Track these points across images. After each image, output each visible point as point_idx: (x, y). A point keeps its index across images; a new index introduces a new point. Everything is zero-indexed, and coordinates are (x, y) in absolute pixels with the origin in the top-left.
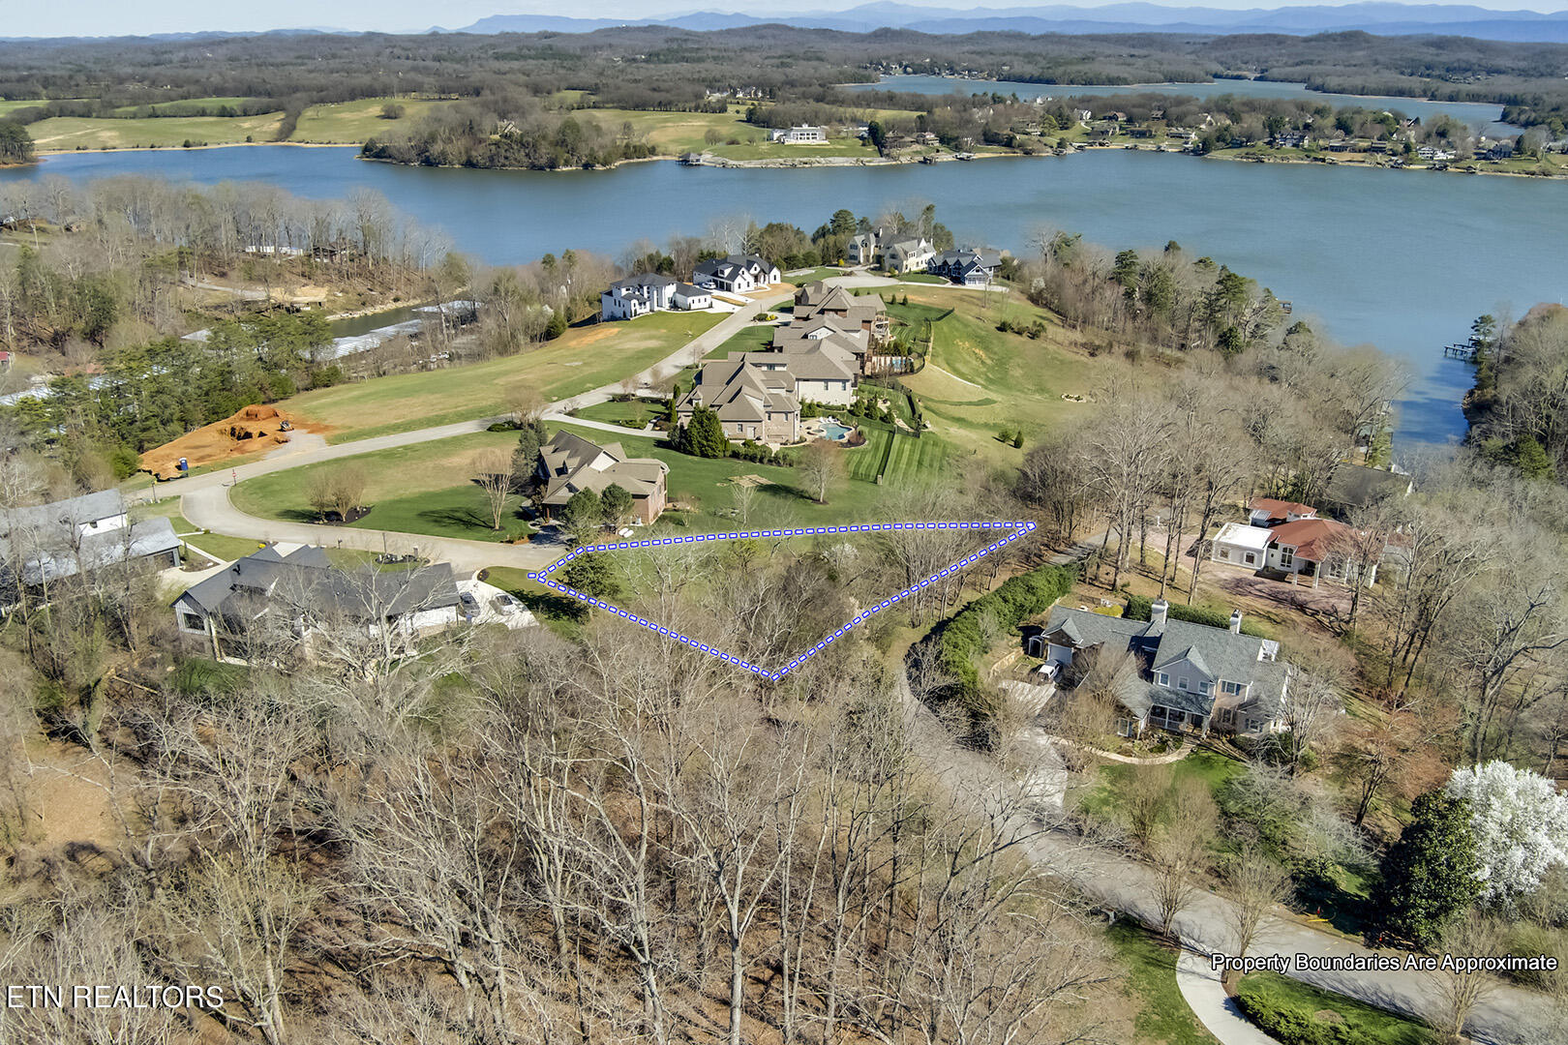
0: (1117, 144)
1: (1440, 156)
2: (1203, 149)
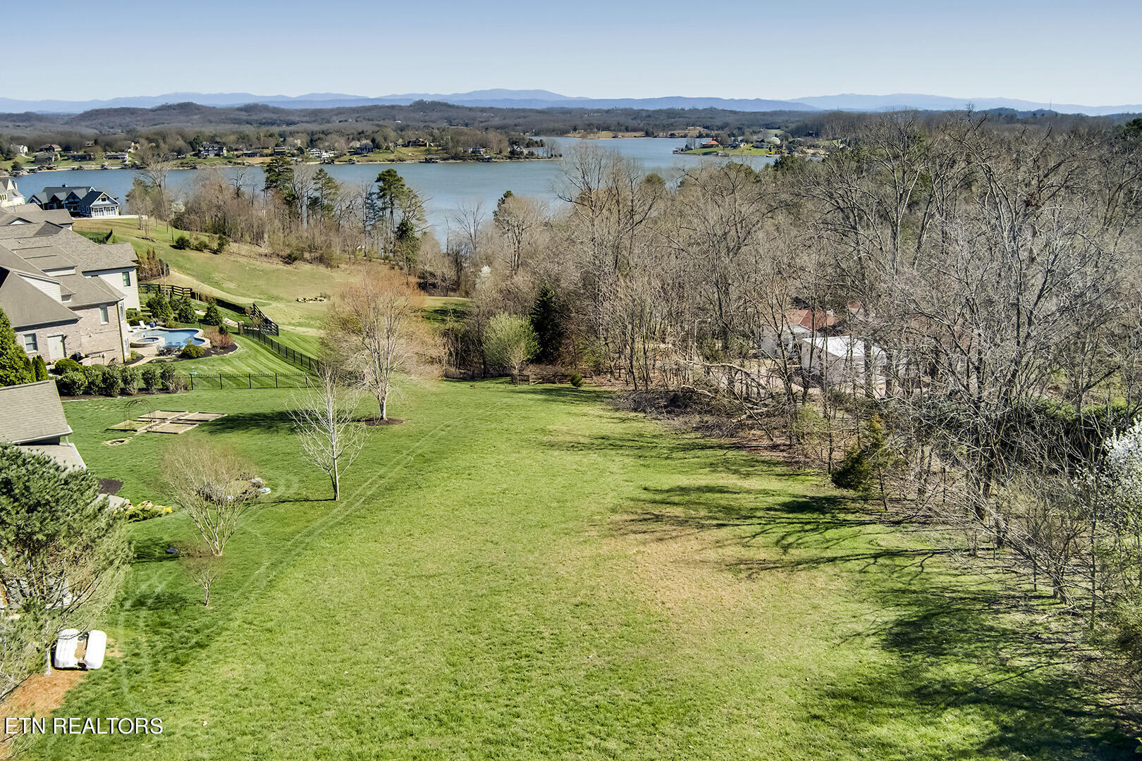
0: (62, 167)
1: (325, 155)
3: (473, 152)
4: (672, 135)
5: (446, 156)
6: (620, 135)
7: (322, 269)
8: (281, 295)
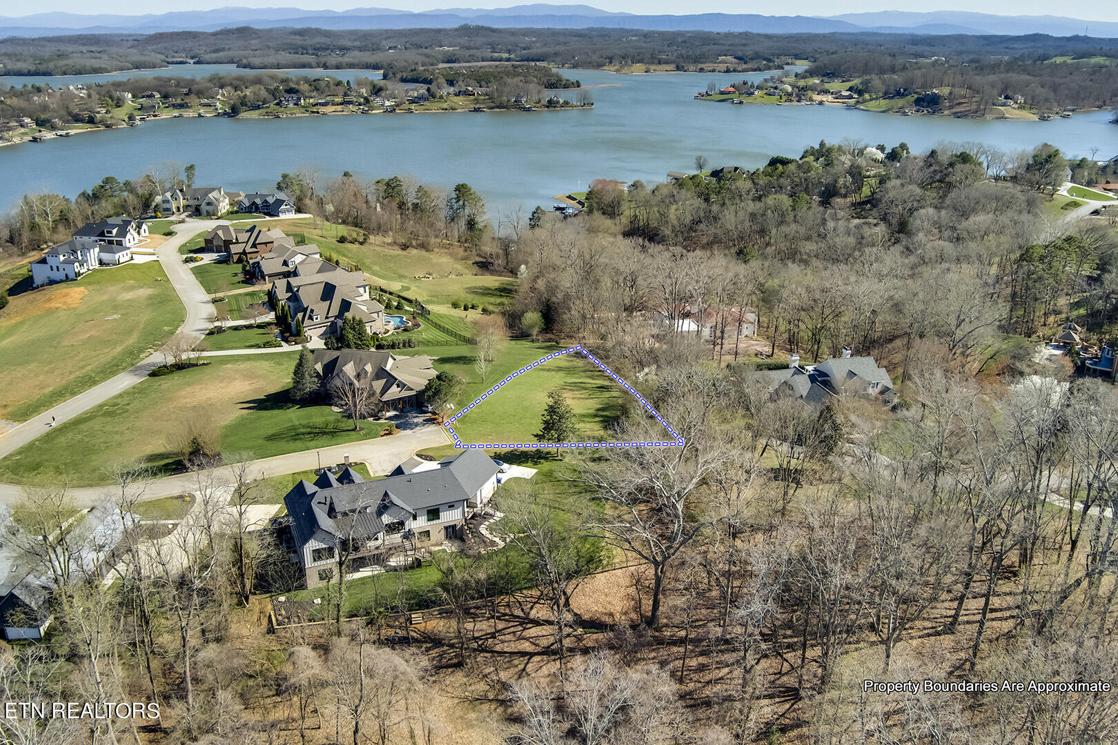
0: (166, 115)
1: (387, 103)
2: (234, 112)
3: (515, 101)
4: (701, 69)
5: (492, 105)
6: (652, 67)
7: (424, 253)
8: (406, 274)
